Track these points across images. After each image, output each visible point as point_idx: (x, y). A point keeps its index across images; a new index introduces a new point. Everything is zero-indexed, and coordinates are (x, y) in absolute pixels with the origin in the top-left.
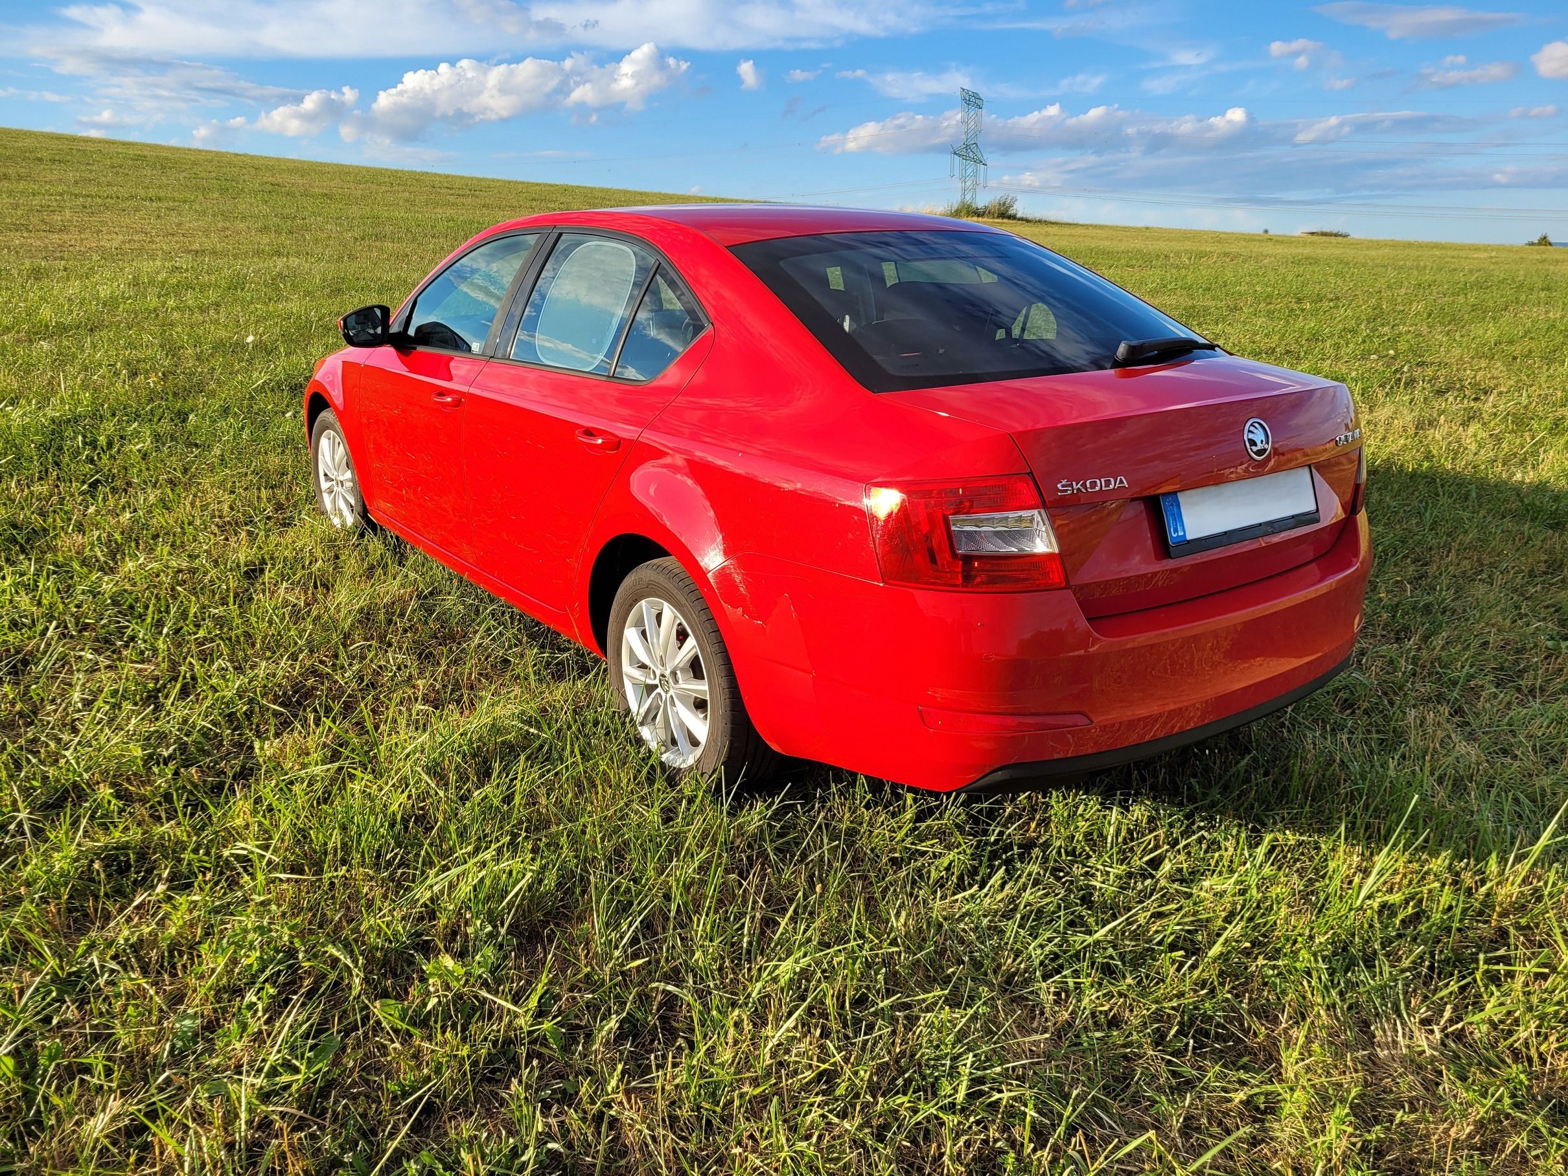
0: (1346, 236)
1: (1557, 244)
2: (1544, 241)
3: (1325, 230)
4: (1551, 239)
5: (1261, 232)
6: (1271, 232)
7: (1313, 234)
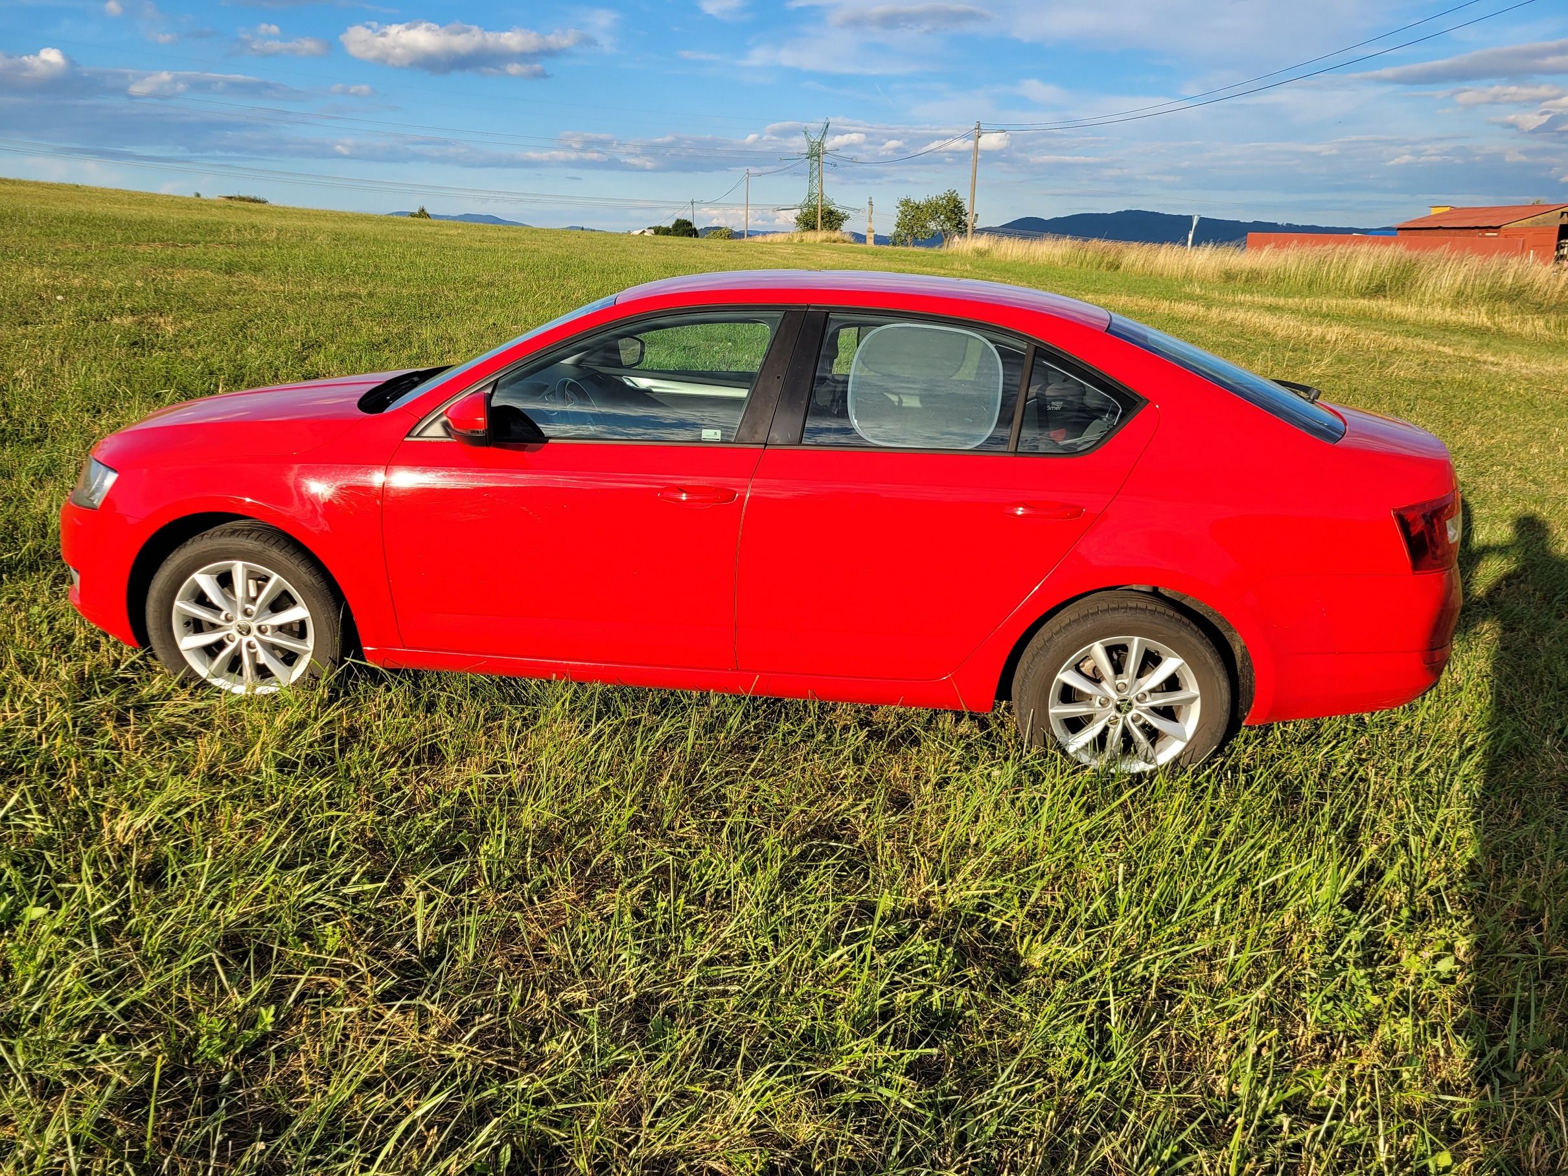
0: (264, 202)
1: (437, 217)
2: (422, 214)
3: (243, 195)
4: (428, 211)
5: (193, 196)
6: (203, 196)
7: (230, 198)
